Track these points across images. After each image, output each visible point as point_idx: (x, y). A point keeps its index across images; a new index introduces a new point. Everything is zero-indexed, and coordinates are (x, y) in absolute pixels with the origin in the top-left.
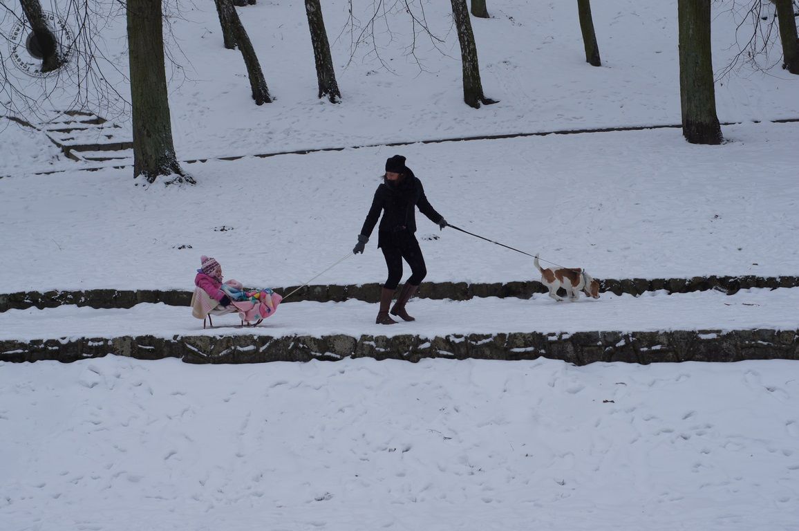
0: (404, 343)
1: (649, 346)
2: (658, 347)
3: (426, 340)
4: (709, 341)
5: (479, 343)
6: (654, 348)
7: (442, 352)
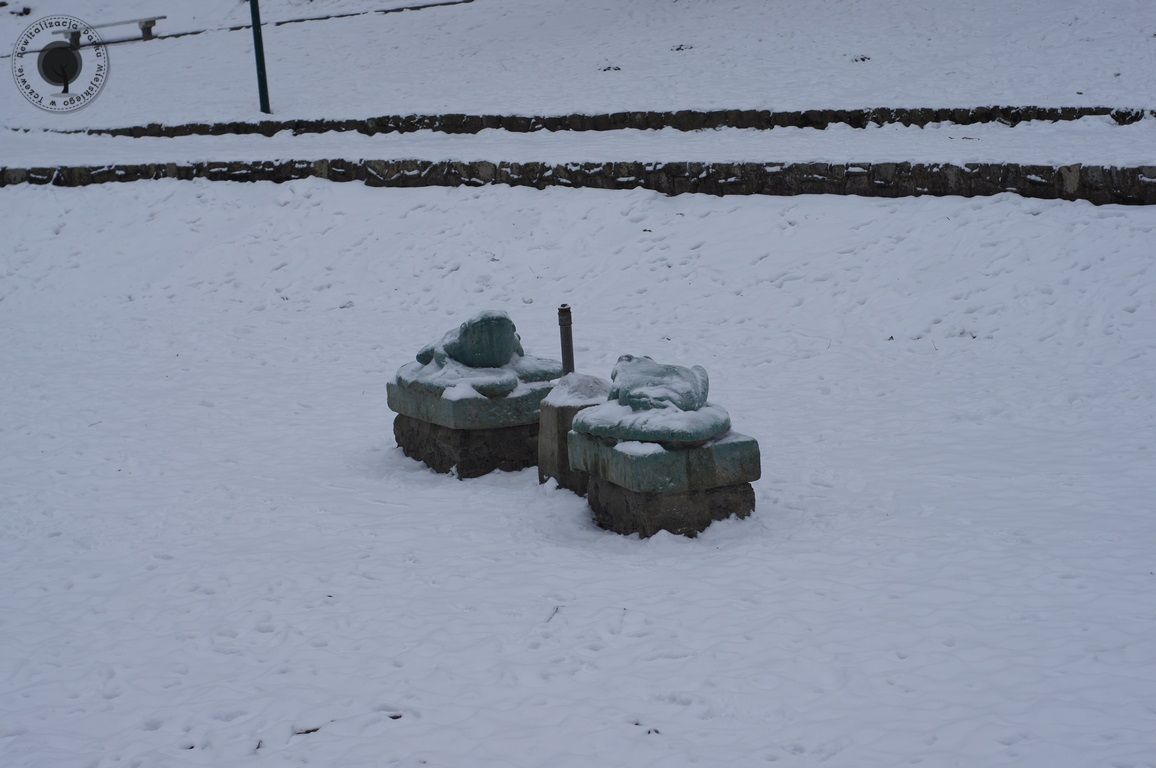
0: (533, 170)
1: (726, 179)
2: (732, 179)
3: (550, 168)
4: (774, 174)
5: (592, 171)
6: (729, 180)
7: (563, 180)
